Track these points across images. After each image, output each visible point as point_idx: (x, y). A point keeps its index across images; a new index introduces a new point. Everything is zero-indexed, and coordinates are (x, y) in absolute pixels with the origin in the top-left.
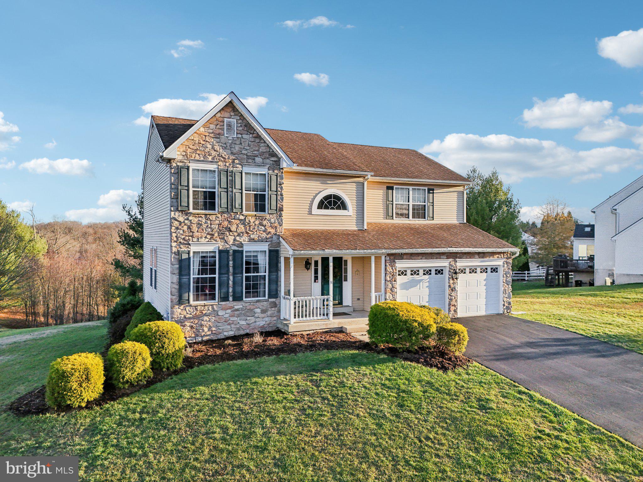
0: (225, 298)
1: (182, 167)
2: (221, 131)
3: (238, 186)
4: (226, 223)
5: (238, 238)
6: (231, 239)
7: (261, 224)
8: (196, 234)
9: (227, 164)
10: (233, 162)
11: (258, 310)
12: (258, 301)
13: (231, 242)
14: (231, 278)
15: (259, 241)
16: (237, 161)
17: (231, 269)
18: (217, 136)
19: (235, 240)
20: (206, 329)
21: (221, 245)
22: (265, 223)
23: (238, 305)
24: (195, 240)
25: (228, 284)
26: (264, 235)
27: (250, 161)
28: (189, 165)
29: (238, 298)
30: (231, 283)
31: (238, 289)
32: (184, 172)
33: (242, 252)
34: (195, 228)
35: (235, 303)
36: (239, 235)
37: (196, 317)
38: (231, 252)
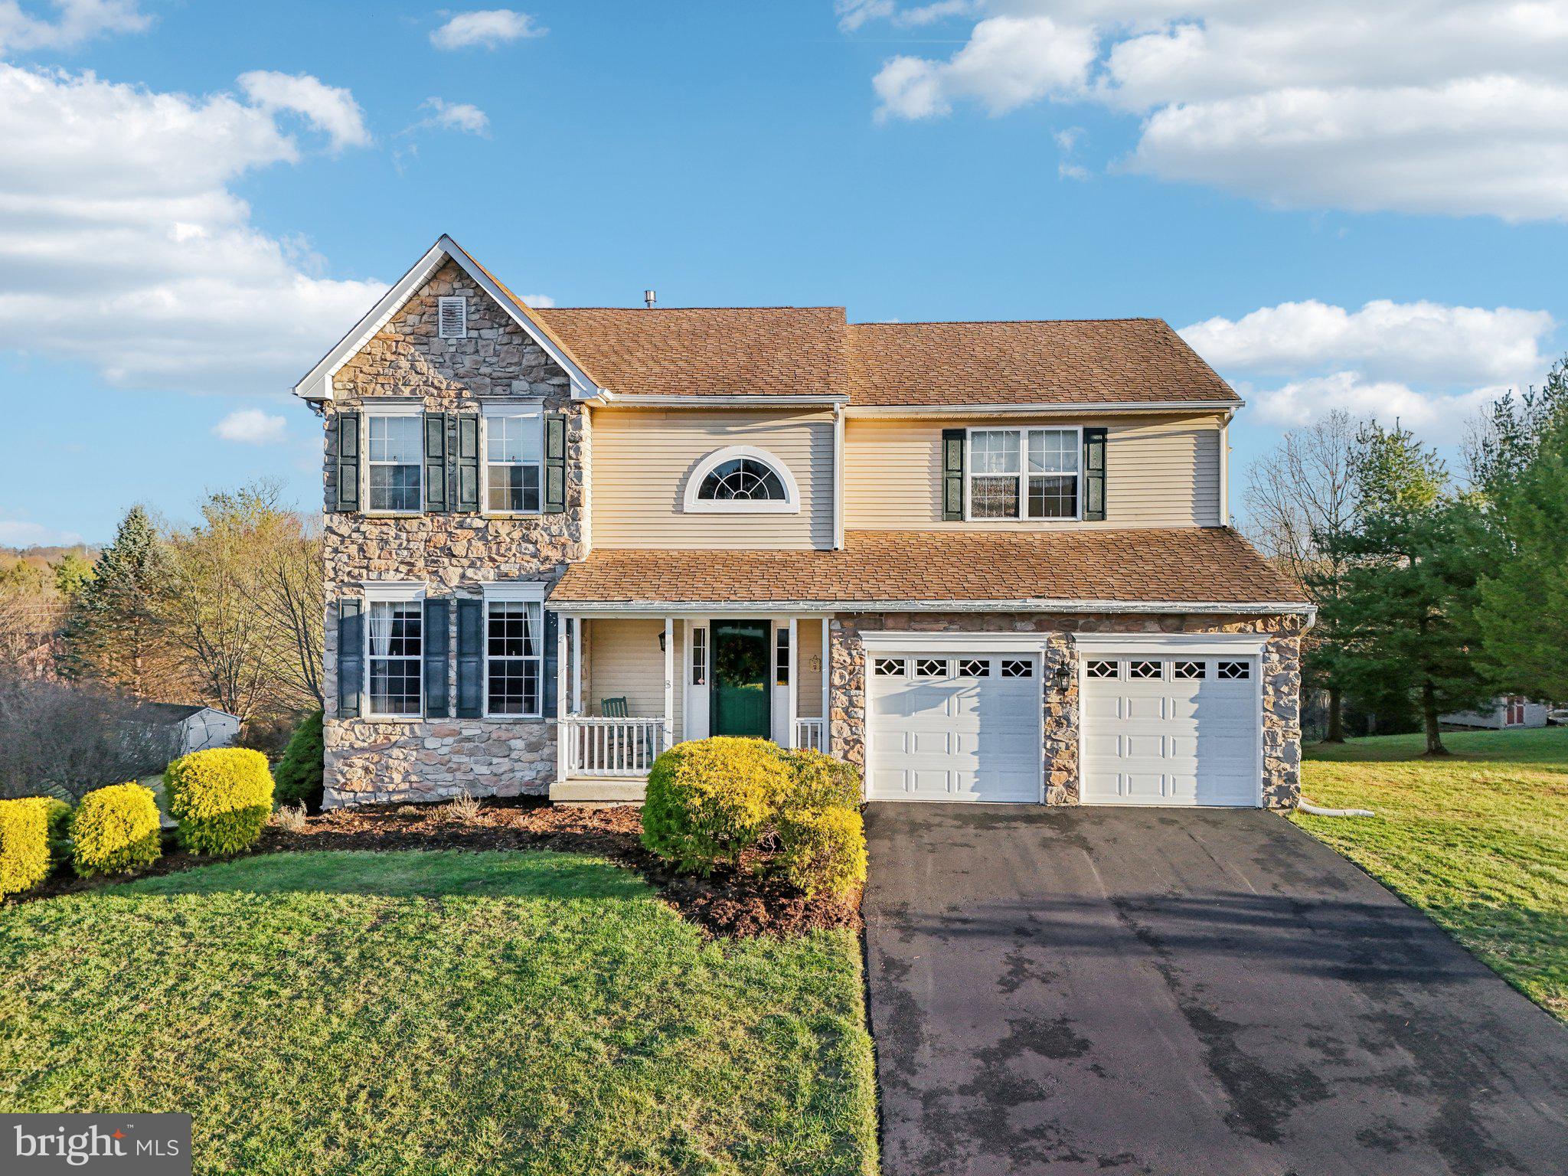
0: (438, 710)
1: (345, 416)
2: (430, 328)
3: (468, 451)
4: (441, 538)
5: (470, 573)
6: (453, 575)
7: (525, 539)
8: (376, 563)
9: (446, 402)
10: (459, 396)
11: (518, 744)
12: (517, 722)
13: (455, 581)
14: (454, 663)
15: (520, 579)
16: (466, 394)
17: (453, 644)
18: (422, 340)
19: (463, 576)
20: (397, 778)
21: (430, 588)
22: (534, 535)
23: (470, 728)
24: (374, 575)
25: (446, 677)
26: (535, 565)
27: (498, 390)
28: (362, 409)
29: (468, 711)
30: (453, 674)
31: (470, 691)
32: (350, 425)
33: (478, 605)
34: (373, 549)
35: (464, 723)
36: (472, 565)
37: (374, 748)
38: (454, 603)
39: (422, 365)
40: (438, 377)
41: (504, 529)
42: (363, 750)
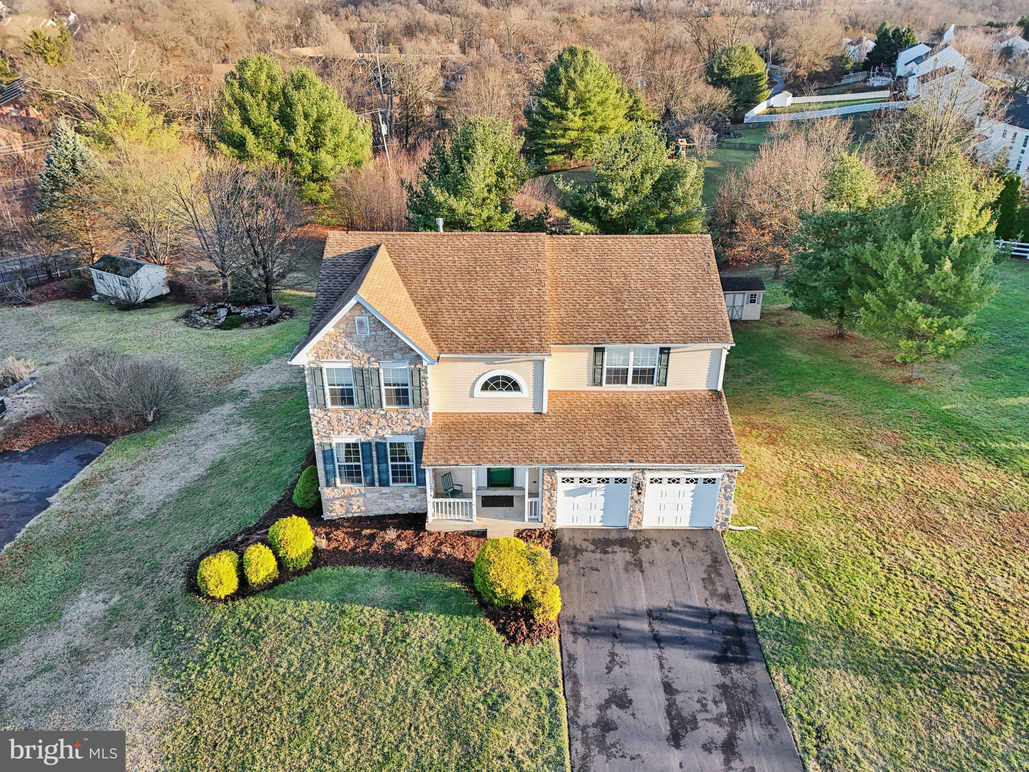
0: (372, 484)
1: (316, 369)
2: (352, 330)
3: (375, 383)
4: (366, 418)
5: (380, 431)
6: (372, 432)
7: (404, 418)
9: (362, 362)
10: (369, 359)
11: (406, 495)
12: (405, 487)
13: (373, 435)
14: (376, 466)
15: (402, 434)
16: (372, 359)
17: (375, 459)
18: (349, 335)
19: (377, 433)
20: (355, 508)
21: (363, 438)
22: (408, 417)
23: (385, 490)
24: (336, 433)
25: (373, 472)
26: (409, 428)
27: (387, 357)
28: (322, 365)
29: (384, 483)
30: (376, 470)
31: (384, 477)
32: (318, 373)
33: (385, 444)
34: (335, 423)
36: (381, 428)
37: (344, 497)
38: (374, 443)
39: (349, 346)
40: (358, 352)
41: (394, 415)
42: (339, 498)
